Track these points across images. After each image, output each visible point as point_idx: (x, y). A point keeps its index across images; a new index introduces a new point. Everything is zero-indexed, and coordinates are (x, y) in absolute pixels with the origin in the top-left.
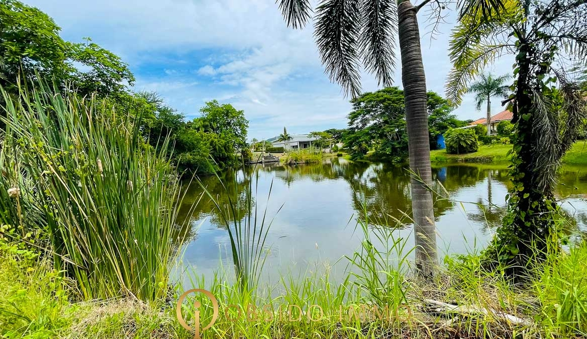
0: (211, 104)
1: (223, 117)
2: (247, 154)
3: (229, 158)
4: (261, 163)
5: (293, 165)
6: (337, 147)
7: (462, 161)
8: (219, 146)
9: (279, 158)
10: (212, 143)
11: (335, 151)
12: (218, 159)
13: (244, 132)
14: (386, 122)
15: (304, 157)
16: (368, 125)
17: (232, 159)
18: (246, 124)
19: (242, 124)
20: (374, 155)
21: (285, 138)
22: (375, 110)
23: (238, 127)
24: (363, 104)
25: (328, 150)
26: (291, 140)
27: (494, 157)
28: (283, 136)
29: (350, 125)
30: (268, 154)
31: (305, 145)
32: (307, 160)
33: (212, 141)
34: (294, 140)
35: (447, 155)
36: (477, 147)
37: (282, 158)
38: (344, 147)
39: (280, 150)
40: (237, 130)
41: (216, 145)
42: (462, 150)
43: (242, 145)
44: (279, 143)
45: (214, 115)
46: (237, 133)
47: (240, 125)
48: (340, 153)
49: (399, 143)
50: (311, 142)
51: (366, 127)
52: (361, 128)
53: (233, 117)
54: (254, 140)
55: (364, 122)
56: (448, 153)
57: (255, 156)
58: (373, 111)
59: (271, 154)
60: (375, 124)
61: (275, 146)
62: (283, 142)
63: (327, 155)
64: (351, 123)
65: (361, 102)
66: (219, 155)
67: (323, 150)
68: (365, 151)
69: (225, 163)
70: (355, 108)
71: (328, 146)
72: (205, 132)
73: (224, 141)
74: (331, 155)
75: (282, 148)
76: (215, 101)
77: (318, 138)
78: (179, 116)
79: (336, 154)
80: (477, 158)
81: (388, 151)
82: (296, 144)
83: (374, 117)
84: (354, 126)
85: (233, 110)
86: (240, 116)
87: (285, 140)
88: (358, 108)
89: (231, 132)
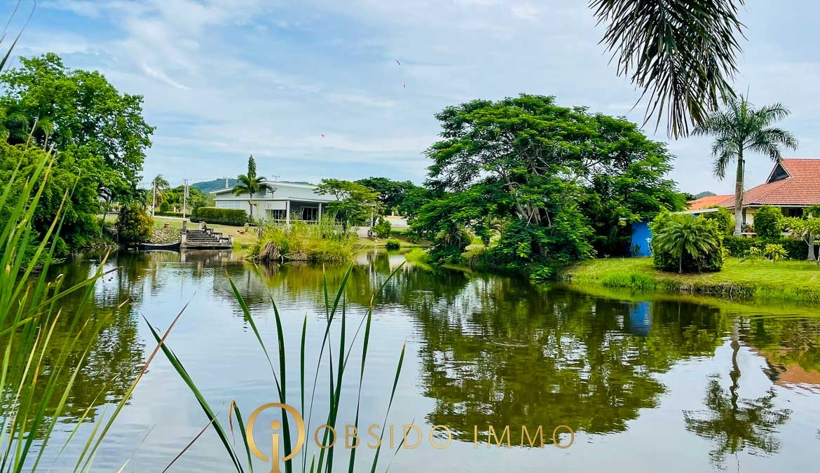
0: (37, 63)
1: (75, 106)
2: (137, 220)
3: (83, 227)
4: (177, 248)
5: (274, 262)
6: (387, 225)
7: (688, 290)
9: (232, 240)
13: (134, 157)
14: (518, 179)
15: (306, 244)
16: (475, 180)
17: (92, 232)
18: (143, 136)
19: (131, 135)
20: (481, 256)
21: (251, 185)
22: (495, 147)
23: (116, 141)
26: (268, 195)
27: (755, 287)
28: (245, 181)
30: (199, 227)
31: (307, 211)
32: (314, 254)
34: (278, 195)
35: (656, 272)
36: (721, 261)
37: (240, 241)
39: (236, 219)
40: (112, 148)
42: (689, 266)
43: (124, 192)
44: (233, 197)
45: (47, 98)
46: (112, 157)
47: (125, 136)
48: (394, 241)
49: (548, 233)
50: (324, 205)
53: (109, 111)
54: (159, 181)
56: (657, 269)
57: (161, 227)
59: (209, 226)
60: (492, 179)
61: (219, 206)
62: (246, 196)
63: (361, 245)
65: (464, 120)
68: (462, 243)
70: (447, 135)
71: (365, 220)
72: (12, 141)
75: (241, 213)
76: (51, 57)
77: (342, 197)
79: (384, 242)
80: (722, 287)
82: (281, 206)
83: (491, 164)
84: (442, 177)
85: (108, 90)
86: (130, 110)
87: (253, 192)
88: (455, 135)
89: (94, 153)
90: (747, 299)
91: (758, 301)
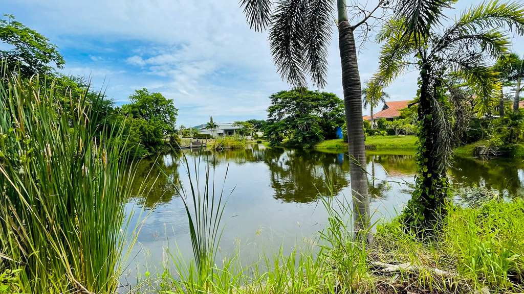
0: (141, 92)
1: (153, 104)
2: (176, 140)
3: (159, 143)
4: (189, 148)
5: (220, 150)
6: (257, 135)
8: (149, 132)
9: (207, 144)
10: (141, 129)
11: (255, 139)
12: (147, 144)
13: (173, 119)
14: (298, 116)
15: (229, 143)
16: (284, 118)
17: (162, 144)
18: (175, 112)
19: (171, 112)
20: (288, 142)
21: (212, 126)
22: (289, 106)
23: (167, 115)
24: (280, 100)
25: (249, 138)
26: (217, 128)
27: (377, 145)
28: (209, 124)
29: (269, 117)
30: (196, 140)
31: (230, 132)
32: (232, 146)
33: (142, 127)
34: (220, 128)
36: (365, 137)
37: (209, 144)
38: (264, 135)
39: (208, 137)
40: (166, 117)
41: (146, 130)
43: (171, 131)
44: (206, 130)
45: (144, 102)
46: (166, 120)
47: (169, 113)
48: (260, 140)
49: (308, 133)
50: (235, 130)
51: (282, 119)
52: (278, 120)
53: (163, 105)
54: (182, 127)
55: (280, 115)
56: (344, 142)
57: (184, 141)
58: (287, 106)
59: (199, 140)
60: (289, 117)
61: (202, 133)
62: (210, 129)
63: (248, 142)
64: (270, 116)
65: (278, 98)
66: (149, 140)
67: (246, 137)
68: (281, 139)
69: (154, 148)
70: (273, 103)
71: (249, 134)
72: (134, 117)
73: (153, 127)
74: (252, 141)
75: (209, 135)
76: (144, 90)
77: (241, 127)
78: (108, 102)
79: (256, 141)
81: (300, 139)
82: (222, 132)
83: (288, 112)
84: (273, 118)
85: (162, 98)
86: (170, 104)
88: (276, 103)
89: (160, 119)
90: (374, 149)
91: (378, 150)
